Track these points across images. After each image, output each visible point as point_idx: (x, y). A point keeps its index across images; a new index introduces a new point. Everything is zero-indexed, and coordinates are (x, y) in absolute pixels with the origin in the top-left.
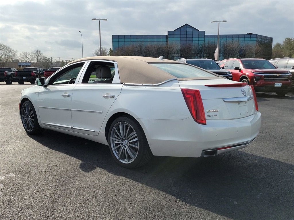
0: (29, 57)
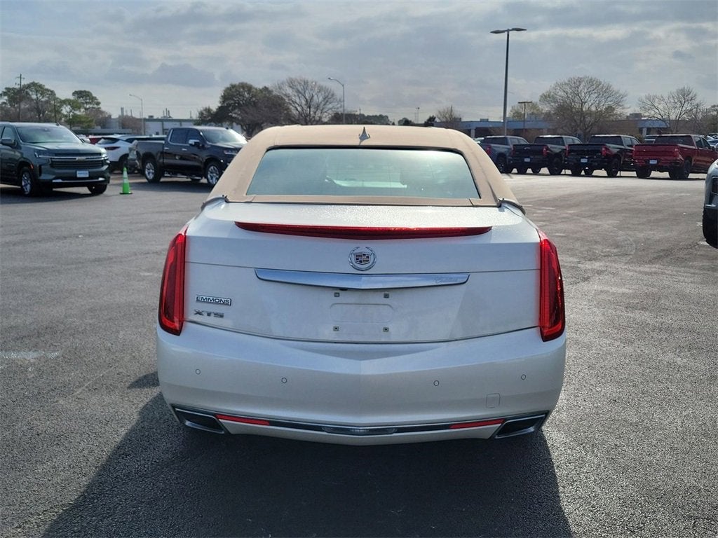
0: (661, 107)
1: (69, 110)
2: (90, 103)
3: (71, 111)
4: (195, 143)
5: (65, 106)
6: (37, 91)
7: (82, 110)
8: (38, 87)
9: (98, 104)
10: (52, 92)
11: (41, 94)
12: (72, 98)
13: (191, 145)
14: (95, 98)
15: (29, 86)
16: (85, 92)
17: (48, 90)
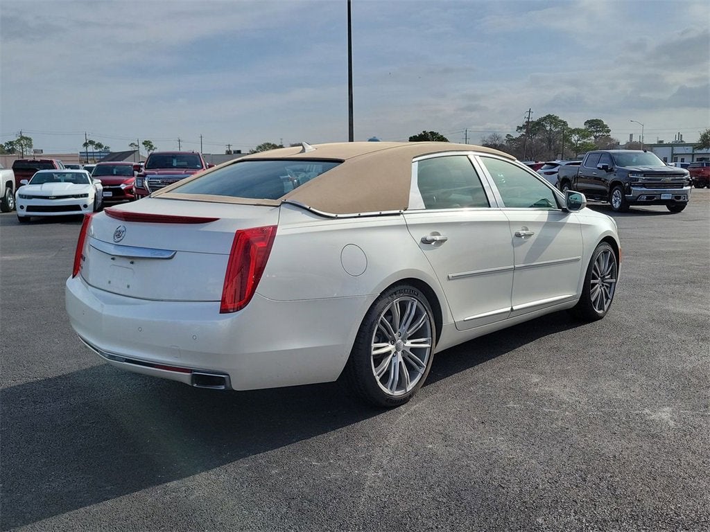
1: (576, 139)
2: (600, 131)
3: (578, 140)
4: (603, 166)
5: (573, 135)
6: (551, 123)
7: (593, 138)
8: (552, 119)
9: (608, 131)
10: (564, 122)
11: (555, 126)
12: (583, 127)
13: (599, 168)
14: (606, 126)
15: (545, 119)
16: (596, 120)
17: (561, 121)
